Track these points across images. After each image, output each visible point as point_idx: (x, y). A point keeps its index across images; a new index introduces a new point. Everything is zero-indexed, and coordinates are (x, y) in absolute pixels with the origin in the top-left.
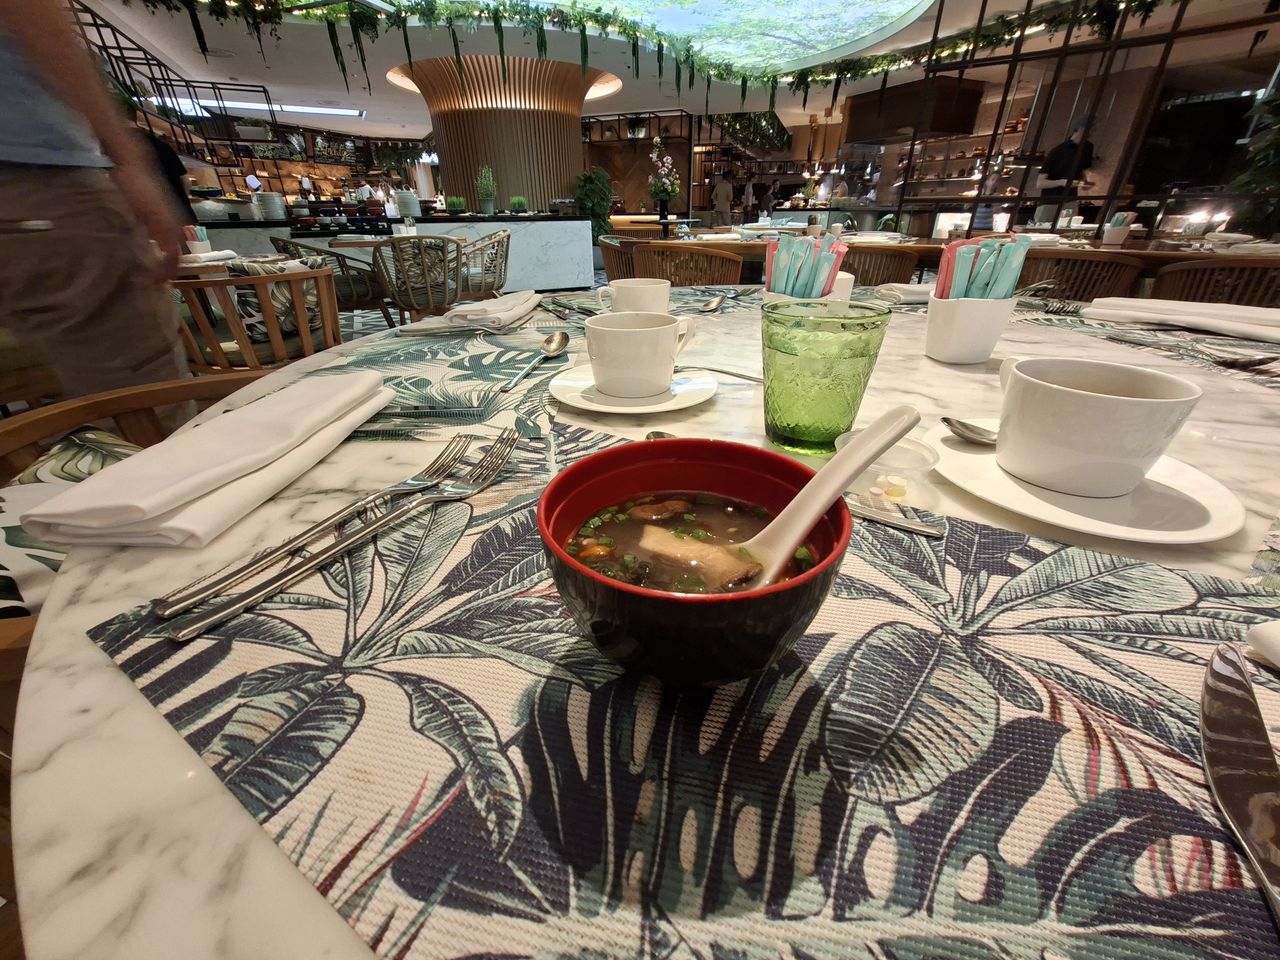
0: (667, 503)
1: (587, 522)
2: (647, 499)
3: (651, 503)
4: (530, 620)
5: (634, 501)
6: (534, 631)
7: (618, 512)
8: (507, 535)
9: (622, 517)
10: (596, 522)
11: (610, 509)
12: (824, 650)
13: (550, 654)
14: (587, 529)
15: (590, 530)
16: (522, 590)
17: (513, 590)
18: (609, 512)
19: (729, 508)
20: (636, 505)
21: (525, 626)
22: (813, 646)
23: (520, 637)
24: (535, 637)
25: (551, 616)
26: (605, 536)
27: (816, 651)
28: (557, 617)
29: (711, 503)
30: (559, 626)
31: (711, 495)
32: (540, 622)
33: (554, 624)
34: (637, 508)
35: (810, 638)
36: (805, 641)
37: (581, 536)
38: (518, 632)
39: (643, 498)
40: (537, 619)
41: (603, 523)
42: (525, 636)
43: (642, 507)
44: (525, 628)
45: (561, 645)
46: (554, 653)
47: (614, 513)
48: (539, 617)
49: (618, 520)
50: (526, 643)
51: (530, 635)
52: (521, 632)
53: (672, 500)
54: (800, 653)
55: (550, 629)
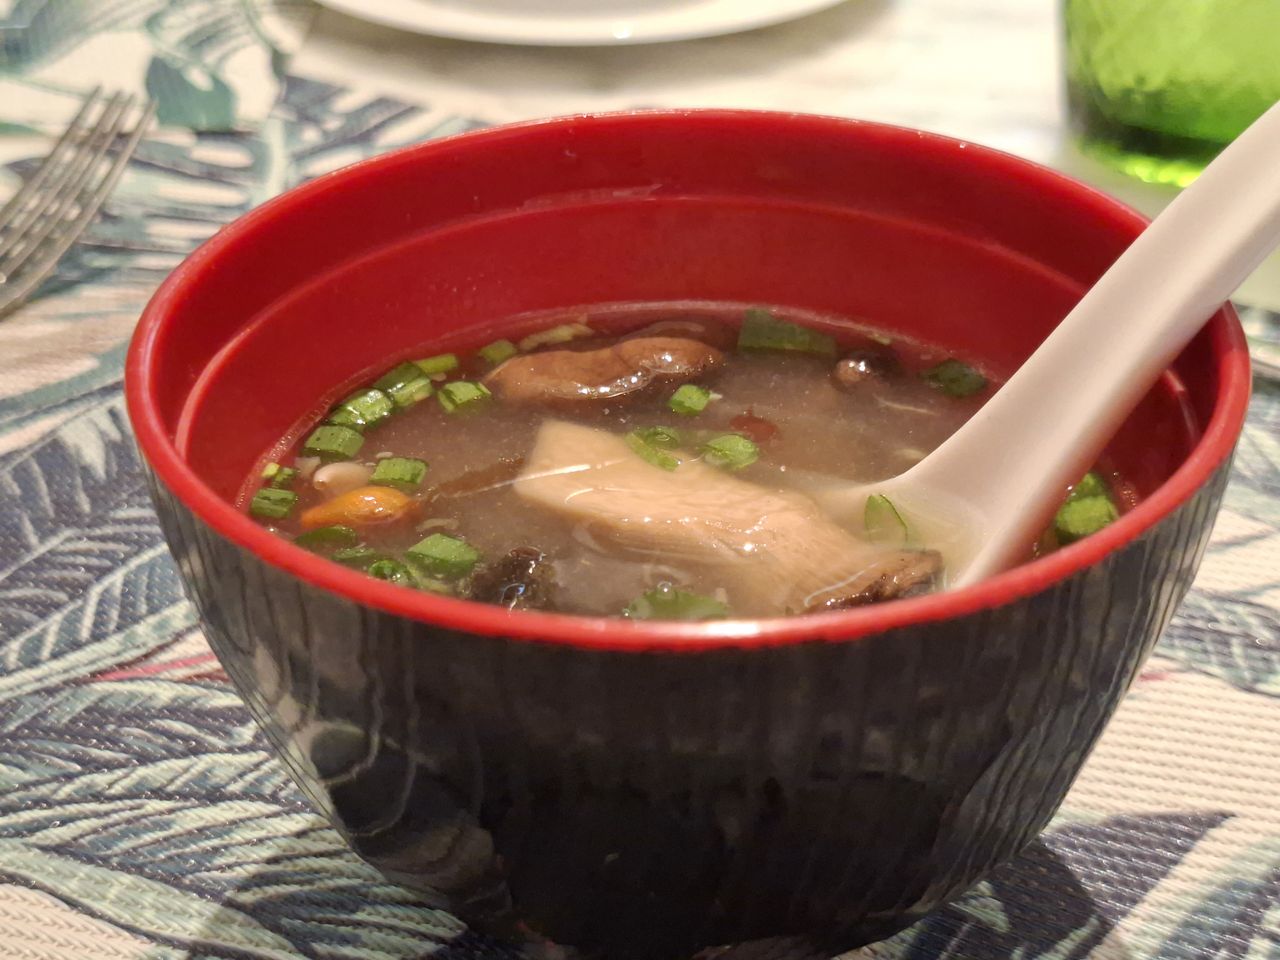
0: (630, 347)
1: (337, 407)
2: (564, 333)
3: (577, 344)
4: (145, 759)
5: (515, 339)
6: (159, 793)
7: (453, 376)
9: (465, 391)
10: (369, 406)
11: (428, 365)
12: (1177, 870)
13: (208, 870)
14: (335, 429)
15: (348, 434)
16: (128, 656)
17: (95, 656)
18: (421, 374)
19: (852, 364)
20: (521, 353)
21: (126, 776)
22: (1140, 856)
23: (107, 814)
24: (161, 813)
25: (221, 744)
26: (397, 455)
27: (1149, 873)
28: (243, 749)
29: (789, 346)
30: (250, 777)
31: (789, 319)
32: (183, 763)
33: (232, 772)
34: (529, 358)
35: (1136, 827)
36: (1114, 838)
37: (313, 453)
38: (98, 797)
39: (546, 327)
40: (172, 754)
41: (397, 411)
42: (122, 811)
43: (543, 356)
44: (126, 783)
45: (248, 842)
46: (221, 868)
47: (440, 378)
48: (179, 745)
49: (453, 401)
50: (124, 835)
51: (139, 807)
52: (112, 799)
53: (652, 335)
54: (1090, 877)
55: (217, 788)
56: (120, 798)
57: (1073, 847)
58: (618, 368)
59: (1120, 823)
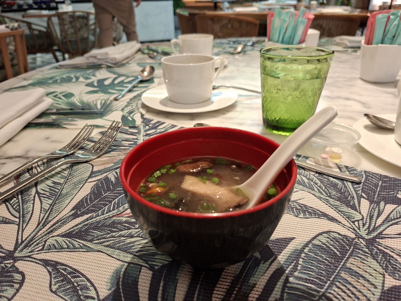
0: (198, 163)
1: (153, 174)
2: (188, 161)
3: (190, 163)
4: (121, 230)
5: (180, 162)
6: (123, 236)
7: (171, 168)
8: (112, 182)
9: (173, 171)
10: (158, 173)
12: (287, 247)
13: (131, 249)
14: (152, 178)
15: (154, 178)
16: (118, 213)
17: (113, 213)
18: (166, 168)
19: (233, 166)
20: (181, 164)
21: (118, 233)
22: (281, 245)
23: (115, 240)
24: (123, 240)
25: (133, 228)
26: (162, 182)
27: (282, 248)
28: (137, 229)
29: (223, 163)
30: (138, 233)
31: (224, 159)
32: (127, 231)
33: (135, 232)
34: (182, 165)
35: (280, 240)
36: (277, 242)
37: (149, 182)
38: (113, 237)
39: (185, 160)
40: (125, 230)
41: (162, 174)
42: (117, 240)
43: (185, 165)
44: (118, 234)
45: (138, 245)
46: (133, 249)
47: (169, 169)
48: (126, 228)
49: (171, 172)
50: (118, 244)
51: (120, 239)
52: (115, 237)
53: (202, 161)
54: (273, 249)
55: (133, 235)
56: (117, 237)
57: (270, 244)
58: (197, 167)
59: (278, 239)
